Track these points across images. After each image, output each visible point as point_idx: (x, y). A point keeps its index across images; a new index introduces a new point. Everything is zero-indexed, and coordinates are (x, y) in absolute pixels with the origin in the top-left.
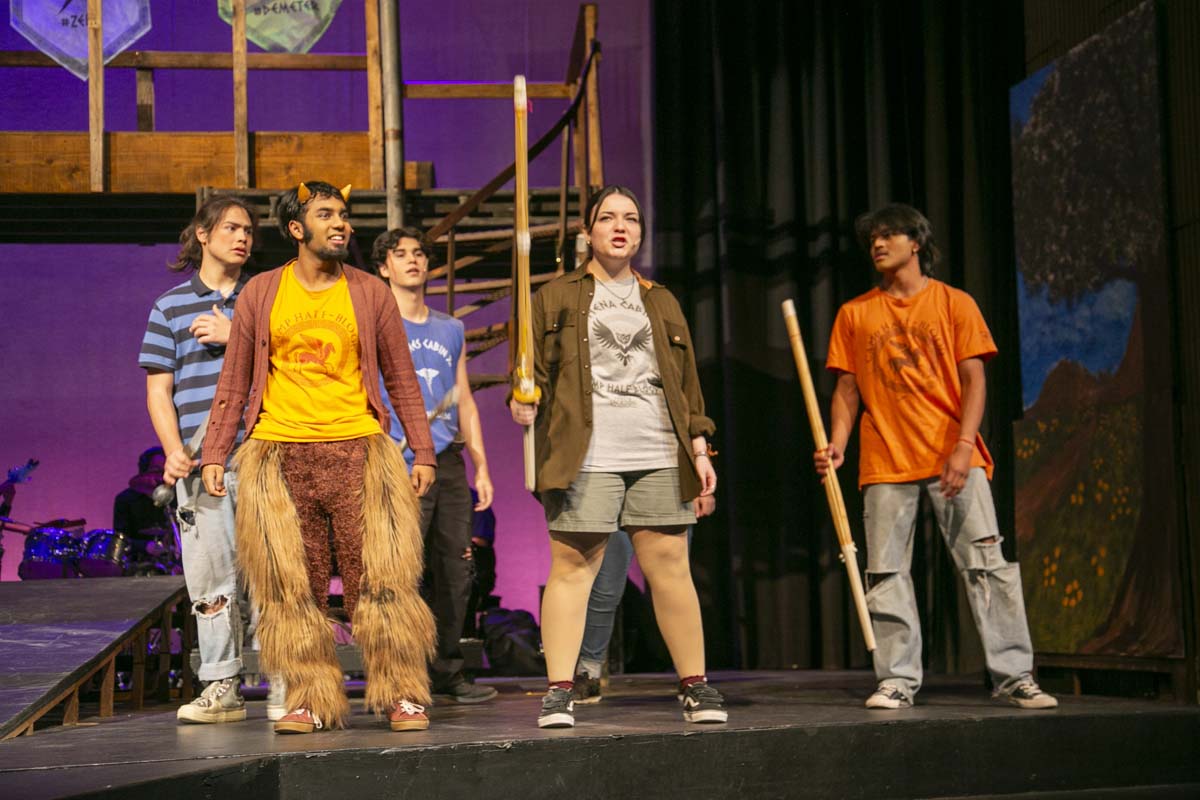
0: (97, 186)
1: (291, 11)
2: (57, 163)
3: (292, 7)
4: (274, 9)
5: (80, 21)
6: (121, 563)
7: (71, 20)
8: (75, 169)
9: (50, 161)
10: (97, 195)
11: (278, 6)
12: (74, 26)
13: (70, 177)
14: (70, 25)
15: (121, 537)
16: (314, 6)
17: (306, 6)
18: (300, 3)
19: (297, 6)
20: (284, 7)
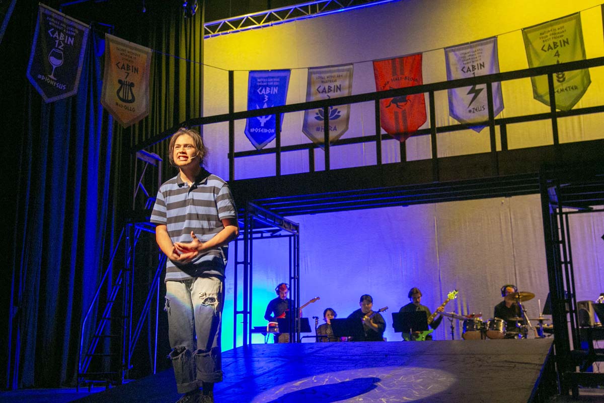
1: (565, 91)
2: (478, 166)
3: (566, 89)
4: (558, 91)
5: (476, 110)
6: (504, 332)
7: (472, 110)
8: (485, 167)
9: (475, 165)
11: (559, 90)
12: (473, 112)
13: (484, 171)
14: (472, 112)
15: (502, 321)
16: (576, 88)
17: (572, 88)
18: (569, 87)
19: (568, 89)
20: (562, 90)
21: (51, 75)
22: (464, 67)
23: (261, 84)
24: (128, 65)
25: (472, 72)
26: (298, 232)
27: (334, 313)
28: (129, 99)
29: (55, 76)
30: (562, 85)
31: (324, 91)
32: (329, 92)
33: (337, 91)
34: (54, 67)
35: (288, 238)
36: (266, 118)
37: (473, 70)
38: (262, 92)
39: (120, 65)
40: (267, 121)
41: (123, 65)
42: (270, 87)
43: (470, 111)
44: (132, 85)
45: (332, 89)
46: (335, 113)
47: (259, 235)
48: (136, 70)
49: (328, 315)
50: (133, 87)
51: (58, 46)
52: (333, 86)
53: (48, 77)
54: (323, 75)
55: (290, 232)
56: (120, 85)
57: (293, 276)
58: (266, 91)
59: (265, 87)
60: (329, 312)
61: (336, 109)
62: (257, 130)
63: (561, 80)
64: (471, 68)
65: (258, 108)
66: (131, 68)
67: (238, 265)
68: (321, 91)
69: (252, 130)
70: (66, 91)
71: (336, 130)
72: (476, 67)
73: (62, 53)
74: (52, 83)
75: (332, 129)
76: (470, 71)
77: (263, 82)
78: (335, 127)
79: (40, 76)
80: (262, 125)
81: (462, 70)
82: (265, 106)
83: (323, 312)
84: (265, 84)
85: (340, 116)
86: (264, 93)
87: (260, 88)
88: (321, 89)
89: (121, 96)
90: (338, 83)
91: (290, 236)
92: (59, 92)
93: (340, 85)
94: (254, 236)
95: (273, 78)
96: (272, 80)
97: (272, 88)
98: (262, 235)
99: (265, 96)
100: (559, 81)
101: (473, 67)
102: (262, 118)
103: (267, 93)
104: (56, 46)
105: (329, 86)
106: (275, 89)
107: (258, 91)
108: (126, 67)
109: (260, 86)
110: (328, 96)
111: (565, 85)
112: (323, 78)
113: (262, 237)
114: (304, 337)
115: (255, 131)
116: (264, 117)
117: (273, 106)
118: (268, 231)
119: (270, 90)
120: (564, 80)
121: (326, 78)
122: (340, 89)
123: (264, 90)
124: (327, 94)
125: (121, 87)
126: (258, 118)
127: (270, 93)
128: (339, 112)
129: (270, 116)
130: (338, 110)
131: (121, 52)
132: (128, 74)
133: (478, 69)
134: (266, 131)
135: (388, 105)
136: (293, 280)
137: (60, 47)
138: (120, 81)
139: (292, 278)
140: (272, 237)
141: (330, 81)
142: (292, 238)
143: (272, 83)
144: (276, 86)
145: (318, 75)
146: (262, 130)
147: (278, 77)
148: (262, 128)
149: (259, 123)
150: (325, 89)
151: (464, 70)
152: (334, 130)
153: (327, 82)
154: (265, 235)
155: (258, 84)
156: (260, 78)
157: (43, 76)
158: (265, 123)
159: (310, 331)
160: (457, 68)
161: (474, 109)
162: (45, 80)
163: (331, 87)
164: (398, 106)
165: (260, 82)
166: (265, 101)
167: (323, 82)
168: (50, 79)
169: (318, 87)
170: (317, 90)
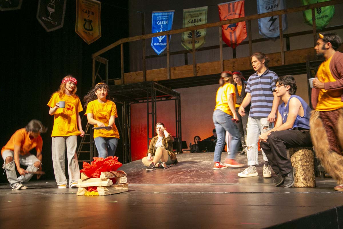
0: (283, 64)
2: (274, 60)
3: (322, 17)
4: (317, 19)
5: (273, 30)
7: (271, 30)
8: (278, 60)
9: (272, 59)
10: (283, 66)
11: (318, 18)
12: (272, 31)
13: (277, 62)
16: (327, 16)
17: (325, 17)
18: (323, 16)
19: (323, 17)
20: (320, 18)
21: (49, 17)
22: (267, 7)
23: (159, 19)
24: (88, 11)
25: (271, 9)
26: (180, 97)
27: (200, 139)
28: (90, 29)
29: (51, 18)
30: (320, 14)
31: (192, 22)
32: (195, 22)
33: (199, 22)
34: (51, 13)
35: (175, 100)
36: (162, 37)
37: (272, 8)
38: (160, 24)
39: (85, 11)
40: (162, 39)
41: (86, 11)
42: (164, 20)
43: (270, 31)
44: (91, 21)
45: (197, 21)
46: (198, 34)
47: (160, 99)
48: (93, 13)
49: (197, 139)
50: (92, 22)
51: (52, 1)
52: (197, 19)
53: (48, 18)
54: (191, 13)
55: (176, 97)
56: (85, 22)
57: (177, 120)
58: (161, 23)
59: (161, 20)
60: (197, 138)
61: (199, 32)
62: (157, 44)
63: (319, 12)
64: (271, 7)
65: (157, 32)
66: (90, 12)
67: (149, 115)
68: (191, 22)
69: (155, 44)
70: (57, 26)
71: (199, 43)
72: (273, 7)
73: (54, 5)
74: (50, 21)
75: (197, 42)
76: (270, 9)
77: (160, 18)
78: (198, 41)
79: (43, 18)
80: (160, 41)
81: (266, 8)
82: (161, 31)
83: (194, 138)
84: (161, 19)
85: (200, 35)
86: (161, 24)
87: (158, 21)
88: (190, 21)
89: (86, 28)
90: (199, 18)
91: (176, 99)
92: (54, 26)
93: (201, 19)
94: (157, 99)
95: (165, 15)
96: (164, 17)
97: (165, 21)
98: (161, 99)
99: (161, 25)
100: (318, 13)
101: (272, 6)
102: (159, 37)
103: (162, 24)
104: (51, 2)
105: (195, 19)
106: (166, 22)
107: (157, 23)
108: (88, 12)
109: (158, 20)
110: (194, 25)
111: (321, 15)
112: (191, 15)
113: (161, 100)
114: (184, 151)
115: (156, 45)
116: (161, 37)
117: (165, 31)
118: (164, 97)
119: (164, 22)
120: (321, 12)
121: (193, 15)
122: (201, 21)
123: (160, 22)
124: (194, 24)
125: (86, 23)
126: (158, 37)
127: (164, 24)
128: (200, 33)
129: (164, 36)
130: (200, 32)
131: (85, 4)
132: (89, 15)
133: (274, 7)
134: (162, 44)
135: (226, 28)
136: (177, 122)
137: (53, 2)
138: (85, 20)
139: (177, 121)
140: (167, 100)
141: (195, 16)
142: (177, 100)
143: (165, 19)
144: (167, 20)
145: (189, 13)
146: (160, 44)
147: (168, 15)
148: (160, 43)
149: (158, 40)
150: (192, 21)
151: (267, 8)
152: (198, 43)
153: (193, 17)
154: (163, 99)
155: (157, 19)
156: (158, 16)
157: (45, 18)
158: (161, 40)
159: (187, 148)
160: (263, 7)
161: (272, 29)
162: (46, 20)
163: (196, 20)
164: (231, 29)
165: (158, 18)
166: (161, 28)
167: (191, 17)
168: (49, 19)
169: (189, 20)
170: (189, 21)
